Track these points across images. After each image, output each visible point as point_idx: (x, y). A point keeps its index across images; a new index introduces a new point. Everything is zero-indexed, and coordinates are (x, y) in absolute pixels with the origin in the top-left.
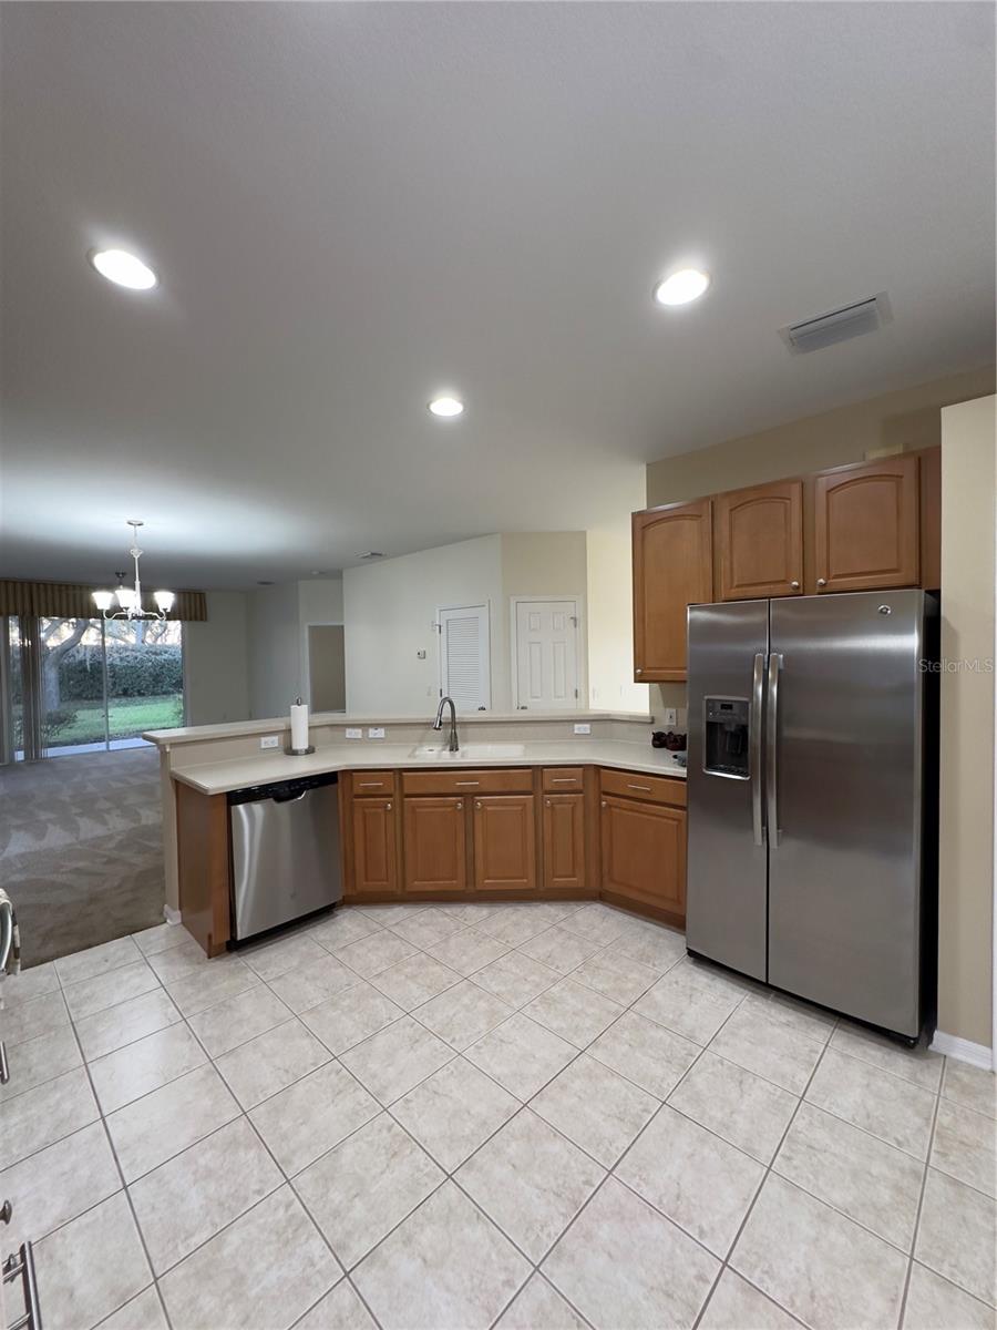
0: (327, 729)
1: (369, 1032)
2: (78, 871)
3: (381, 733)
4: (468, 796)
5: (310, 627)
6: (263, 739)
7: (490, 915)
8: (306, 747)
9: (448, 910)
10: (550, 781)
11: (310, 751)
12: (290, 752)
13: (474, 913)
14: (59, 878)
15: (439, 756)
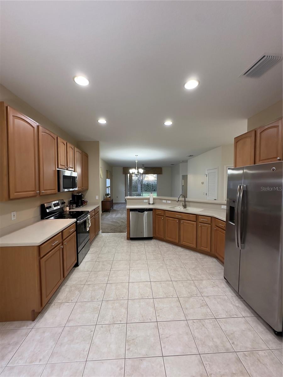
0: (159, 200)
1: (138, 259)
2: (122, 221)
3: (170, 202)
4: (180, 219)
5: (182, 175)
6: (145, 200)
7: (183, 251)
8: (152, 203)
9: (174, 247)
10: (201, 219)
11: (153, 204)
12: (149, 204)
13: (179, 249)
14: (119, 222)
15: (181, 209)
